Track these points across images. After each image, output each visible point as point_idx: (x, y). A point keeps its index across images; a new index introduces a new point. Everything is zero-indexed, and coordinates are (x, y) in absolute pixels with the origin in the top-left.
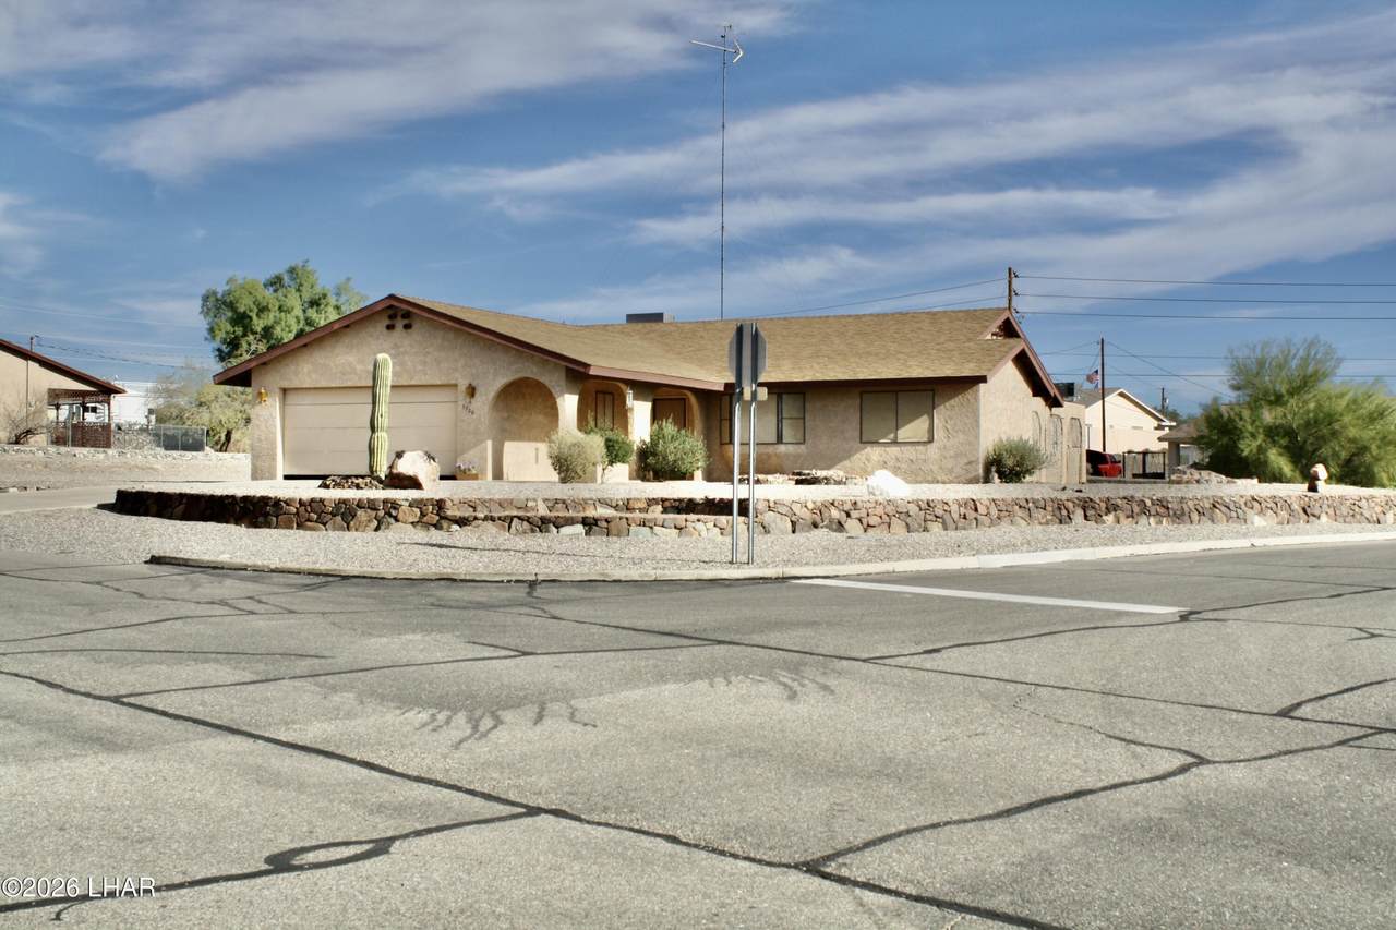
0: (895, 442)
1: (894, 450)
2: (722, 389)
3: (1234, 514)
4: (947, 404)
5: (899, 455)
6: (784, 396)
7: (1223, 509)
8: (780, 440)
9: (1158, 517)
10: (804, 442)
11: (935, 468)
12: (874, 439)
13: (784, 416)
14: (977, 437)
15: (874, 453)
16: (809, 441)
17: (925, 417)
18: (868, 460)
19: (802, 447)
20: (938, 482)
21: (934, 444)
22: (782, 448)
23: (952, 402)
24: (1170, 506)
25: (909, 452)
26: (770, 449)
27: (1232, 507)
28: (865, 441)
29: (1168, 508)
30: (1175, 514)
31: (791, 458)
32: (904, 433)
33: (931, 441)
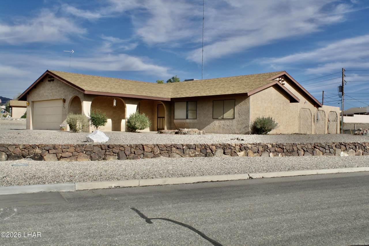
0: (223, 119)
1: (222, 122)
2: (170, 100)
3: (328, 151)
4: (239, 104)
5: (224, 123)
6: (189, 103)
7: (321, 149)
8: (187, 118)
9: (275, 153)
10: (196, 119)
11: (235, 128)
12: (217, 118)
13: (189, 110)
14: (249, 117)
15: (217, 123)
16: (198, 119)
17: (232, 110)
18: (215, 125)
19: (196, 120)
20: (236, 134)
21: (235, 119)
22: (188, 121)
23: (241, 104)
24: (284, 147)
25: (227, 122)
26: (184, 121)
27: (327, 148)
28: (214, 119)
29: (283, 149)
30: (287, 151)
31: (192, 124)
32: (226, 115)
33: (234, 118)
